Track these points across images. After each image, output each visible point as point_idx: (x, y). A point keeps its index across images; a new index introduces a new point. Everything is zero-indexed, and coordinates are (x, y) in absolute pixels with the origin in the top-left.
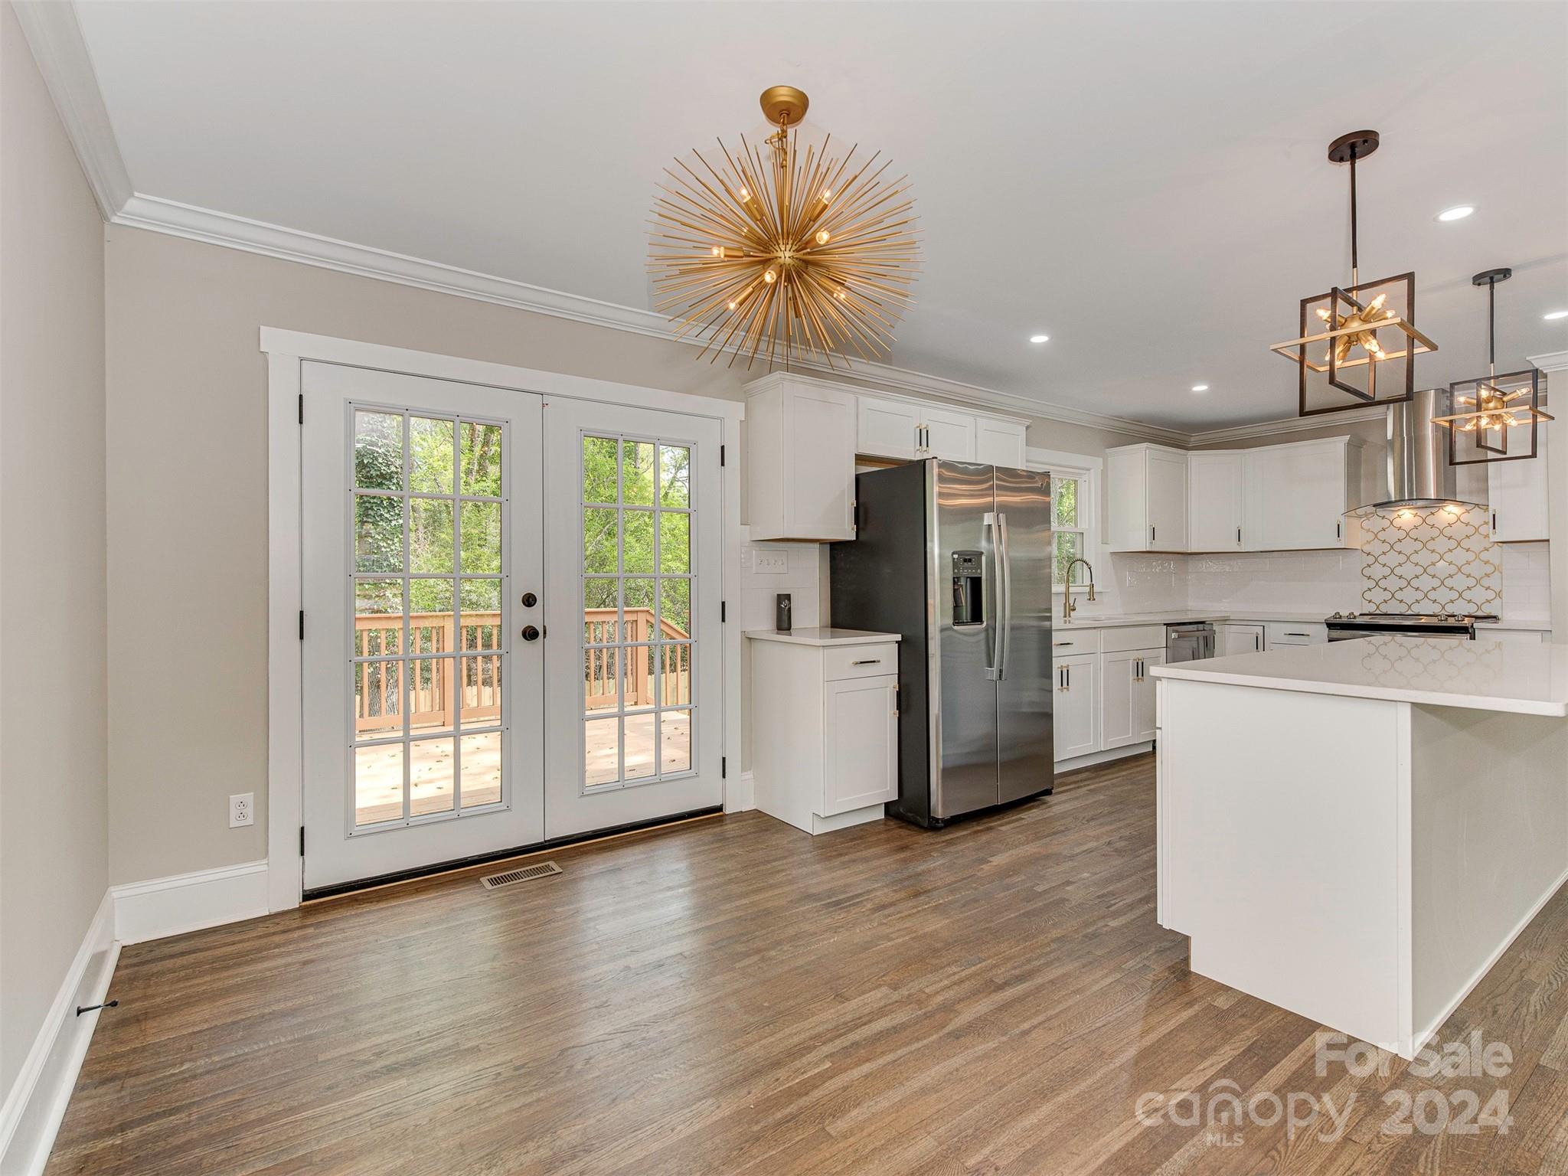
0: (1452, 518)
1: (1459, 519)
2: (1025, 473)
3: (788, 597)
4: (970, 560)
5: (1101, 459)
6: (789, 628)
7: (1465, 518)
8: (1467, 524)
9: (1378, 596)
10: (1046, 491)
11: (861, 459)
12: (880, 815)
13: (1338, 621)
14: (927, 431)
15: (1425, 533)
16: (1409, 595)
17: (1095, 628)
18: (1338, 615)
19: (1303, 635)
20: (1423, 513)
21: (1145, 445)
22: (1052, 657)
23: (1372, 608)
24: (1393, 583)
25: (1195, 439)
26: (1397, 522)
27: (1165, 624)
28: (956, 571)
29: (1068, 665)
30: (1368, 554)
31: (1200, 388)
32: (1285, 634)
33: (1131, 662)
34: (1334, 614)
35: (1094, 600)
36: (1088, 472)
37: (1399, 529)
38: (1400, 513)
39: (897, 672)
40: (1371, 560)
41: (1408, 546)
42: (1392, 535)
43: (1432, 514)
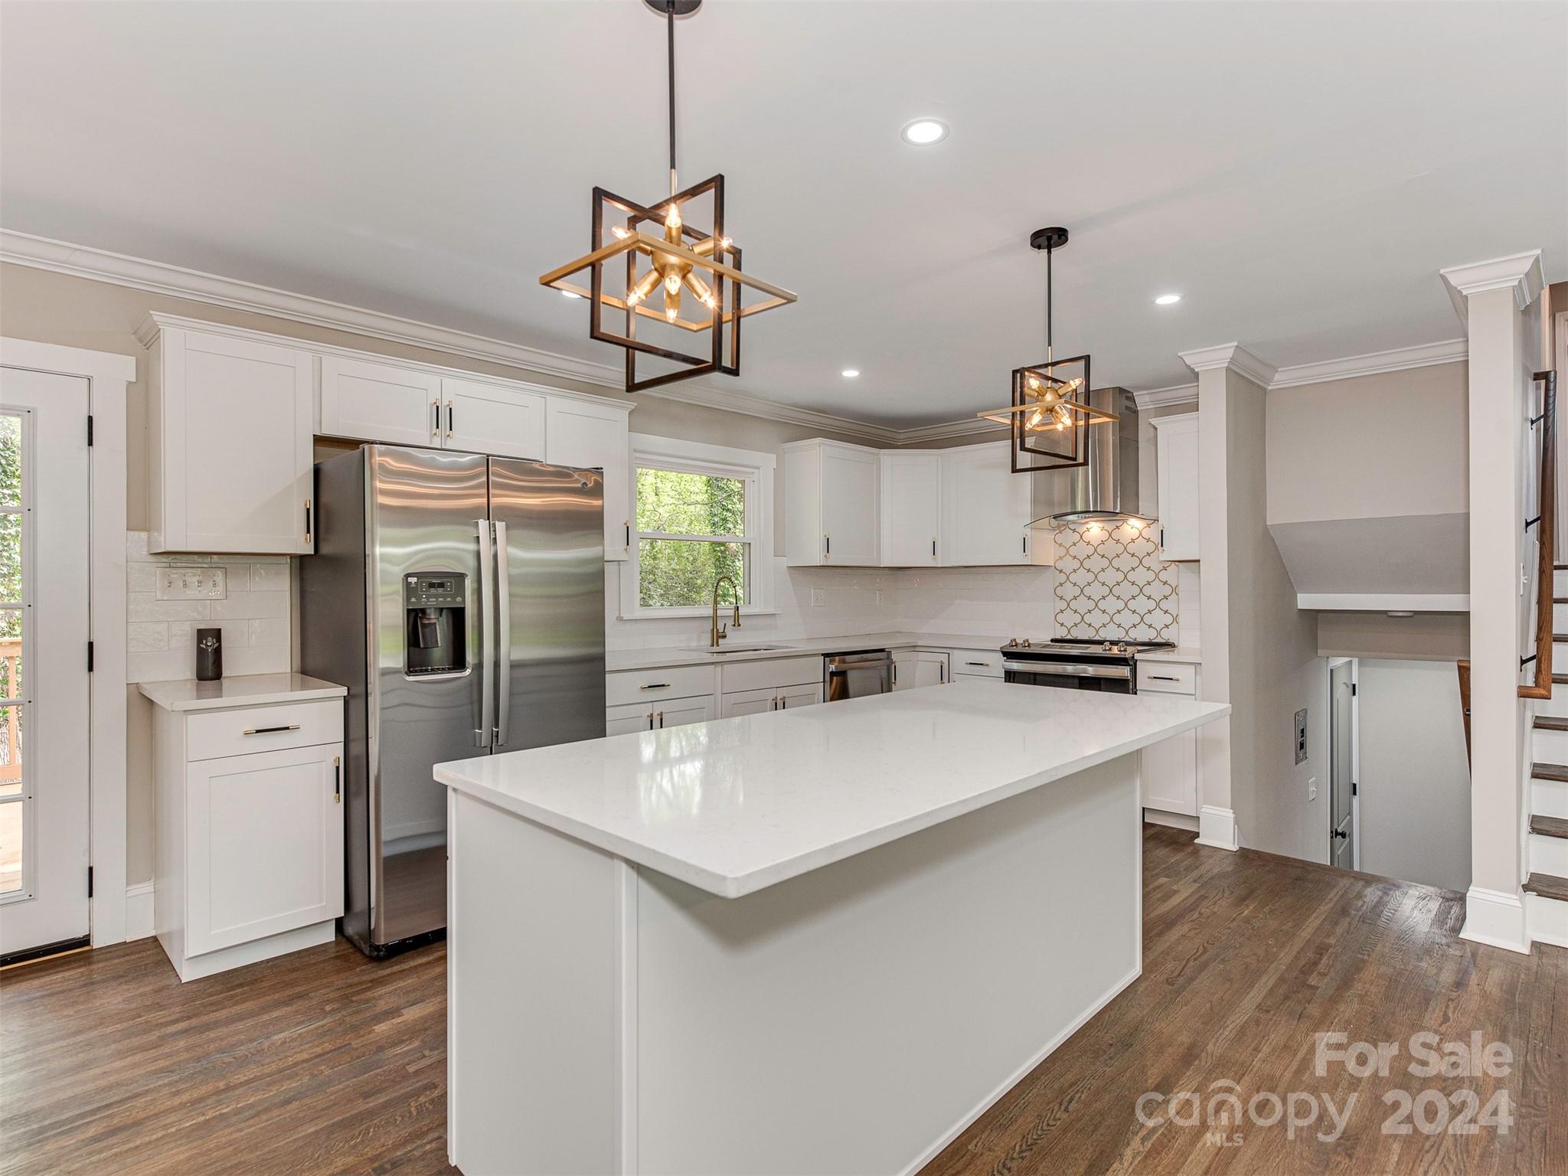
0: (1134, 533)
1: (1141, 534)
2: (552, 469)
3: (217, 634)
4: (441, 585)
5: (774, 456)
6: (218, 675)
7: (1146, 533)
8: (1148, 540)
9: (1069, 618)
10: (597, 491)
11: (319, 440)
12: (329, 935)
13: (1014, 649)
14: (451, 409)
15: (1111, 549)
16: (1096, 618)
17: (713, 663)
18: (1014, 643)
19: (982, 664)
20: (1110, 526)
21: (818, 440)
22: (605, 707)
23: (1061, 633)
24: (1082, 605)
25: (903, 435)
26: (1087, 536)
27: (822, 655)
28: (413, 600)
29: (662, 713)
30: (1061, 571)
31: (851, 373)
32: (967, 664)
33: (769, 702)
34: (1009, 641)
35: (739, 625)
36: (756, 471)
37: (1088, 543)
38: (1089, 526)
39: (343, 740)
40: (1063, 578)
41: (1096, 563)
42: (1082, 551)
43: (1118, 527)
